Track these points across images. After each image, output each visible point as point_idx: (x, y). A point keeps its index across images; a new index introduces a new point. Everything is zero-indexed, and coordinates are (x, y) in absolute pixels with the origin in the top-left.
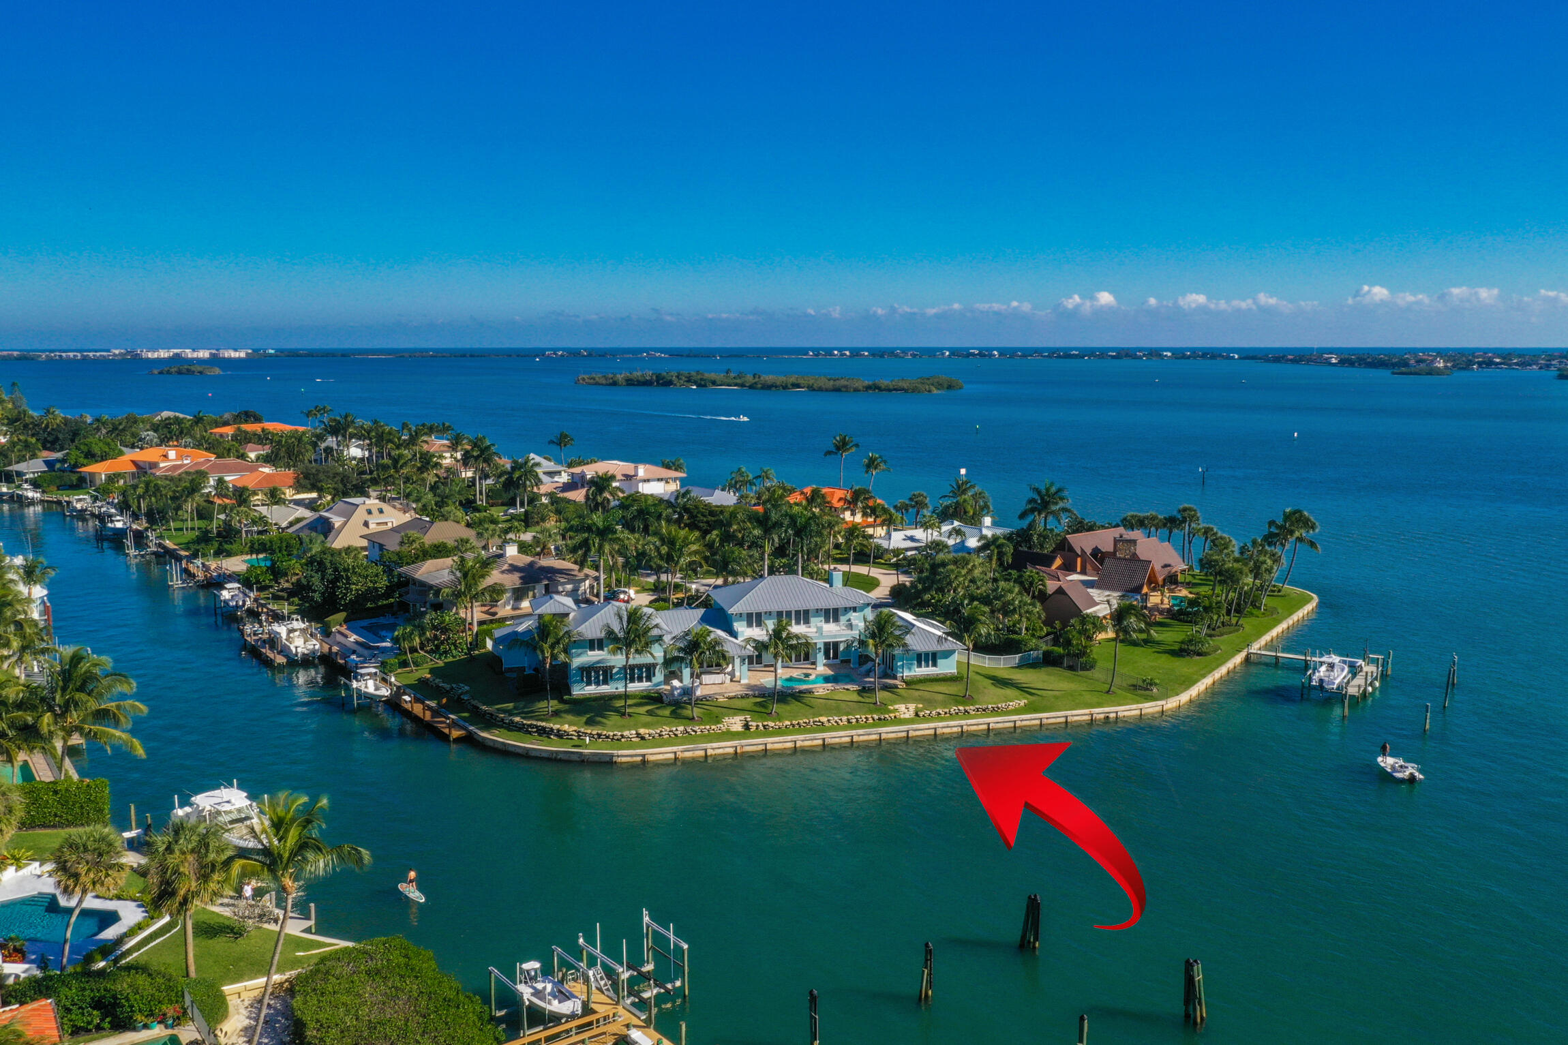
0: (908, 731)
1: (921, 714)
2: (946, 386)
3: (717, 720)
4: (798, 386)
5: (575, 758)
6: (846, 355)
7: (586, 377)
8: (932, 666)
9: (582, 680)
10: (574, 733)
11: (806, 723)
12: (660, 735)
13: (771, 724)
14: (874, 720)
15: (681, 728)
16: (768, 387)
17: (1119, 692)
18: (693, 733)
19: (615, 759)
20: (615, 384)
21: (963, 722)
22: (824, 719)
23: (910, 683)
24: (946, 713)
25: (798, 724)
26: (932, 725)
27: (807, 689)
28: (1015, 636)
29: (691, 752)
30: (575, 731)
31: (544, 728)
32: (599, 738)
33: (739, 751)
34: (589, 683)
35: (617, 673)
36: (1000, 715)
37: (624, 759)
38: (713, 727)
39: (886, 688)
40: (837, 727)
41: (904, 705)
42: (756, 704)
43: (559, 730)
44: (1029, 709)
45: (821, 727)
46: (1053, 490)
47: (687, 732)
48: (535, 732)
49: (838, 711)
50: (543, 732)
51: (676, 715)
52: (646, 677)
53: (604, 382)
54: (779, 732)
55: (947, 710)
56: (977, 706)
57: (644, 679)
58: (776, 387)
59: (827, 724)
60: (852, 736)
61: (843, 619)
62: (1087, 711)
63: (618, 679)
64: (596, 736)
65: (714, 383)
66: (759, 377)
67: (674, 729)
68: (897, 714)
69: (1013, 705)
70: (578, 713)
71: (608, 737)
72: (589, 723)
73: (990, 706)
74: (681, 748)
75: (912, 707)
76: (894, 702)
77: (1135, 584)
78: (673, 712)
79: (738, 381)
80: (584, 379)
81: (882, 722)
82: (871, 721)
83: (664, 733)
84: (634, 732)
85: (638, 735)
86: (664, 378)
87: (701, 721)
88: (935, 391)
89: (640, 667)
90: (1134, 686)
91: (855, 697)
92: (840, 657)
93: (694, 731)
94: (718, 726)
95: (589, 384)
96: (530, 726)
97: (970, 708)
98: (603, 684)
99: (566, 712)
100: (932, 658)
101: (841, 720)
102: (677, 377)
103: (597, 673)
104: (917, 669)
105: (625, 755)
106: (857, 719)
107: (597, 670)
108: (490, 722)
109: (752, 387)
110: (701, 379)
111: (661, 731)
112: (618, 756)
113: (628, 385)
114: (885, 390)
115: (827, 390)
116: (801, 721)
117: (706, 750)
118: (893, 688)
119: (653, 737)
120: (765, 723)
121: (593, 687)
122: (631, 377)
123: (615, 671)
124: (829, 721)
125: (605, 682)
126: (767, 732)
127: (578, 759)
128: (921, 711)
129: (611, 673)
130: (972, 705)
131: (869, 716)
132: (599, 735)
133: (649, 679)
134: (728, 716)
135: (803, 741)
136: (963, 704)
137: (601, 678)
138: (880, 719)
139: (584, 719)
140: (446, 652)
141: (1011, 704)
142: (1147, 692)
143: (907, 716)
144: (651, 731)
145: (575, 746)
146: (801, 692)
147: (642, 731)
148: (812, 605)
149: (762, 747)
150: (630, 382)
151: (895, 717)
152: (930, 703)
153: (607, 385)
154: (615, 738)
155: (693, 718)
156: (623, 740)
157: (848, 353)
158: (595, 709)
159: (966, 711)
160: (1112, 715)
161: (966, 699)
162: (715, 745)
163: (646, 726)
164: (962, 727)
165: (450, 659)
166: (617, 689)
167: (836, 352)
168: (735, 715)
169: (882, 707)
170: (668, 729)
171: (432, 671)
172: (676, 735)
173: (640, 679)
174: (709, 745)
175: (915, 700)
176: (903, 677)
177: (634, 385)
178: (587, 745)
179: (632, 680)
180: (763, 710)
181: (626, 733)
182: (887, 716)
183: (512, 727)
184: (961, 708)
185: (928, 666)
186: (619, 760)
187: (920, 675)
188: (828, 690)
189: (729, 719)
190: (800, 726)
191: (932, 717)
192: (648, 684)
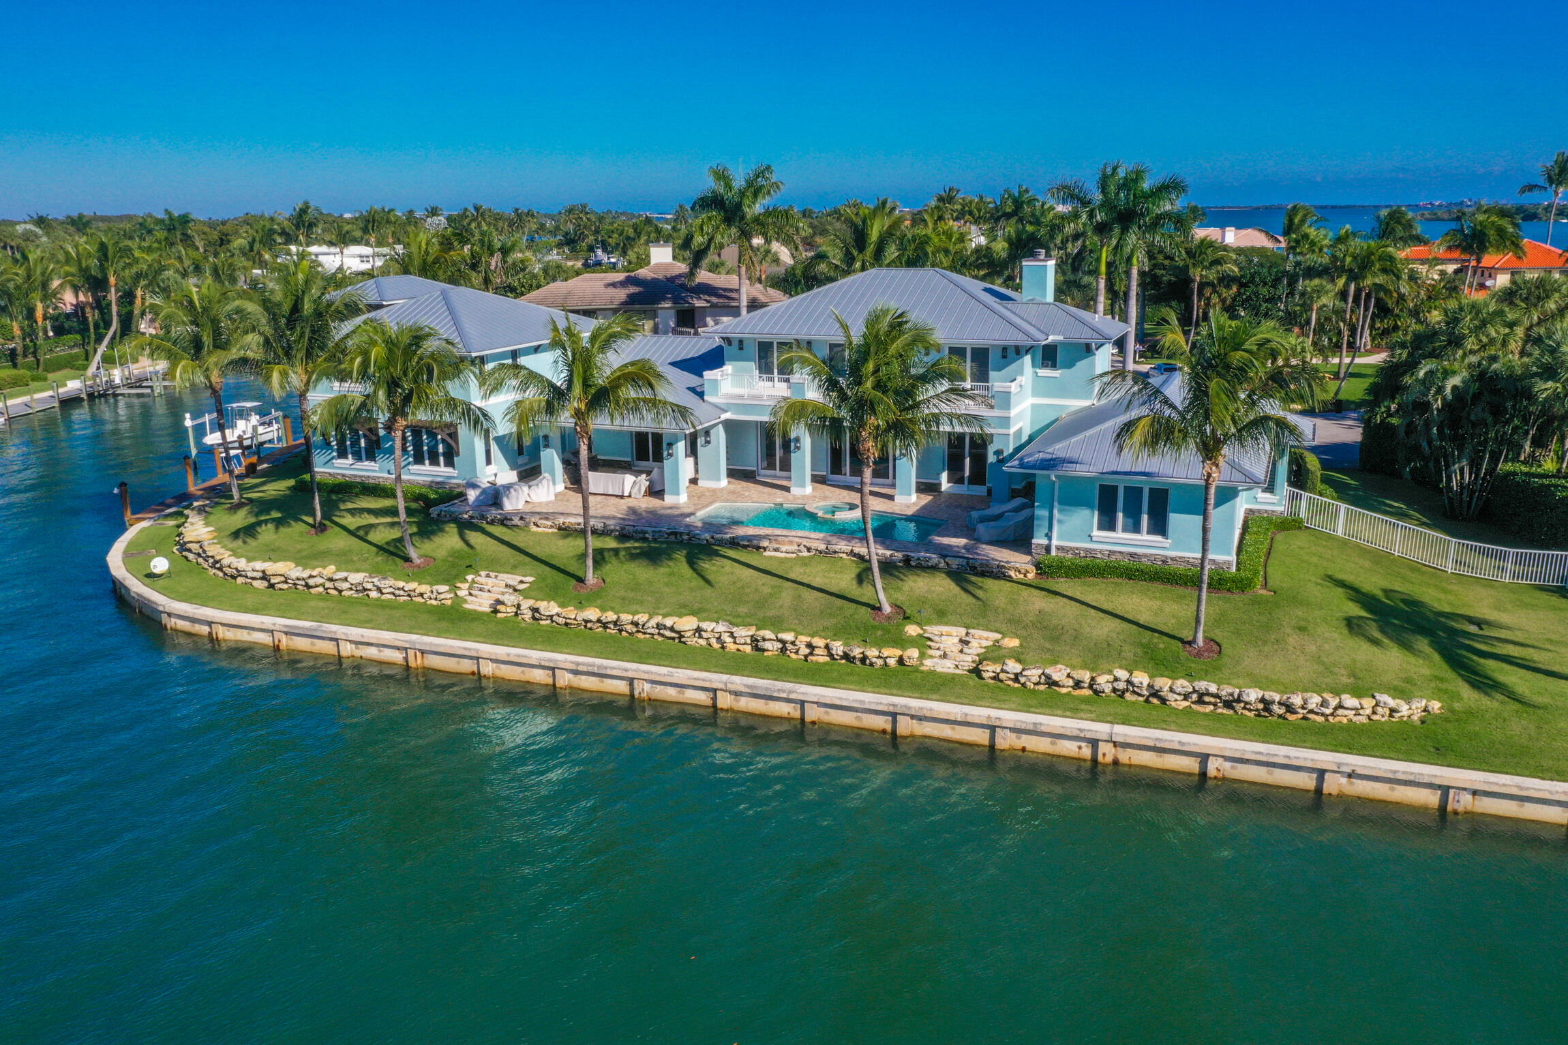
1: (989, 669)
3: (459, 574)
9: (329, 443)
11: (636, 624)
12: (307, 585)
13: (557, 610)
15: (358, 578)
18: (374, 594)
19: (165, 619)
21: (1100, 729)
22: (687, 624)
23: (1052, 569)
24: (1078, 684)
25: (616, 622)
27: (750, 538)
32: (213, 566)
37: (182, 625)
38: (424, 588)
41: (964, 631)
44: (1431, 739)
45: (666, 646)
47: (364, 589)
52: (444, 455)
55: (1086, 676)
56: (1202, 685)
59: (693, 641)
63: (388, 451)
64: (211, 561)
67: (342, 576)
68: (913, 653)
69: (1368, 708)
73: (1253, 695)
75: (982, 639)
76: (948, 617)
82: (821, 657)
83: (316, 581)
85: (267, 575)
87: (421, 570)
89: (430, 429)
91: (847, 580)
93: (379, 590)
94: (436, 588)
97: (1174, 687)
98: (366, 459)
100: (1152, 505)
101: (732, 635)
103: (355, 430)
104: (1096, 533)
106: (783, 642)
107: (354, 423)
116: (626, 618)
118: (983, 574)
120: (544, 606)
121: (350, 460)
124: (697, 631)
128: (995, 660)
130: (1190, 676)
131: (819, 642)
133: (449, 460)
134: (495, 568)
135: (576, 672)
136: (1158, 664)
138: (846, 656)
141: (1350, 701)
143: (946, 667)
147: (279, 566)
151: (901, 661)
152: (1054, 640)
154: (228, 571)
155: (409, 560)
156: (239, 580)
159: (1155, 694)
161: (1188, 650)
164: (1094, 743)
166: (389, 472)
169: (892, 623)
173: (433, 459)
175: (1020, 624)
176: (1048, 549)
182: (872, 653)
184: (1145, 678)
185: (1136, 529)
186: (171, 621)
187: (1101, 552)
188: (809, 550)
189: (488, 576)
190: (620, 631)
191: (1024, 685)
192: (449, 471)
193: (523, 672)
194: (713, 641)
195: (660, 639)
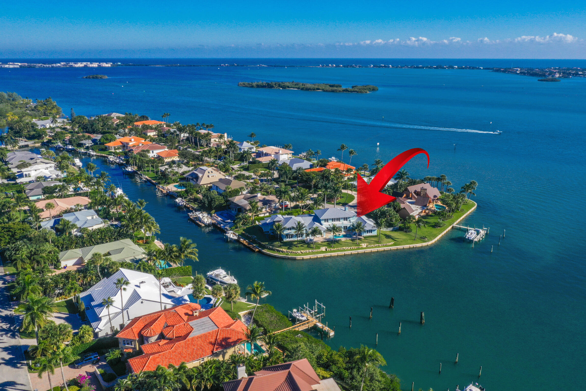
0: (365, 251)
1: (368, 246)
2: (372, 89)
3: (319, 248)
4: (319, 89)
5: (287, 258)
6: (333, 66)
7: (242, 83)
8: (371, 233)
11: (340, 249)
13: (332, 249)
16: (308, 89)
17: (417, 239)
19: (296, 258)
20: (252, 87)
21: (378, 249)
22: (344, 248)
23: (365, 237)
24: (374, 246)
25: (338, 249)
26: (371, 249)
27: (340, 239)
28: (392, 222)
30: (286, 251)
31: (278, 250)
33: (325, 256)
34: (287, 238)
36: (387, 247)
38: (318, 250)
39: (359, 239)
40: (348, 250)
41: (364, 244)
42: (327, 244)
43: (282, 251)
44: (395, 245)
45: (344, 250)
46: (405, 172)
47: (312, 251)
49: (348, 246)
50: (278, 251)
53: (249, 86)
54: (334, 251)
56: (382, 244)
58: (311, 89)
60: (351, 252)
61: (348, 220)
62: (409, 245)
63: (294, 237)
65: (288, 87)
66: (305, 85)
67: (309, 251)
69: (390, 244)
70: (286, 246)
71: (294, 253)
72: (289, 248)
73: (385, 244)
74: (311, 255)
76: (361, 243)
77: (425, 204)
78: (308, 246)
79: (297, 86)
80: (241, 84)
81: (358, 249)
82: (356, 248)
85: (301, 252)
86: (270, 85)
87: (316, 249)
88: (368, 92)
89: (300, 234)
90: (421, 237)
91: (351, 242)
92: (348, 230)
93: (314, 251)
94: (320, 250)
95: (243, 86)
96: (274, 249)
97: (380, 245)
99: (282, 246)
100: (371, 231)
101: (349, 248)
102: (275, 84)
104: (367, 234)
105: (298, 257)
106: (352, 248)
107: (289, 235)
108: (264, 247)
109: (302, 89)
110: (284, 86)
111: (306, 251)
113: (257, 87)
114: (350, 92)
115: (329, 91)
117: (317, 256)
118: (361, 239)
119: (304, 253)
121: (289, 239)
122: (258, 84)
123: (294, 235)
124: (346, 248)
125: (291, 238)
126: (331, 251)
132: (292, 252)
133: (302, 237)
134: (322, 247)
135: (340, 254)
139: (287, 247)
140: (246, 225)
142: (424, 240)
143: (364, 247)
145: (286, 255)
146: (338, 240)
148: (341, 217)
149: (330, 255)
150: (258, 86)
151: (362, 247)
152: (370, 243)
153: (250, 87)
154: (296, 253)
155: (313, 248)
157: (334, 65)
158: (290, 245)
160: (415, 246)
161: (378, 242)
162: (319, 255)
163: (303, 250)
165: (247, 227)
166: (294, 239)
167: (330, 65)
169: (358, 245)
171: (244, 230)
173: (300, 237)
175: (366, 243)
176: (363, 236)
177: (259, 87)
178: (289, 255)
179: (298, 237)
180: (330, 245)
181: (298, 252)
182: (359, 247)
183: (270, 249)
184: (378, 245)
188: (345, 240)
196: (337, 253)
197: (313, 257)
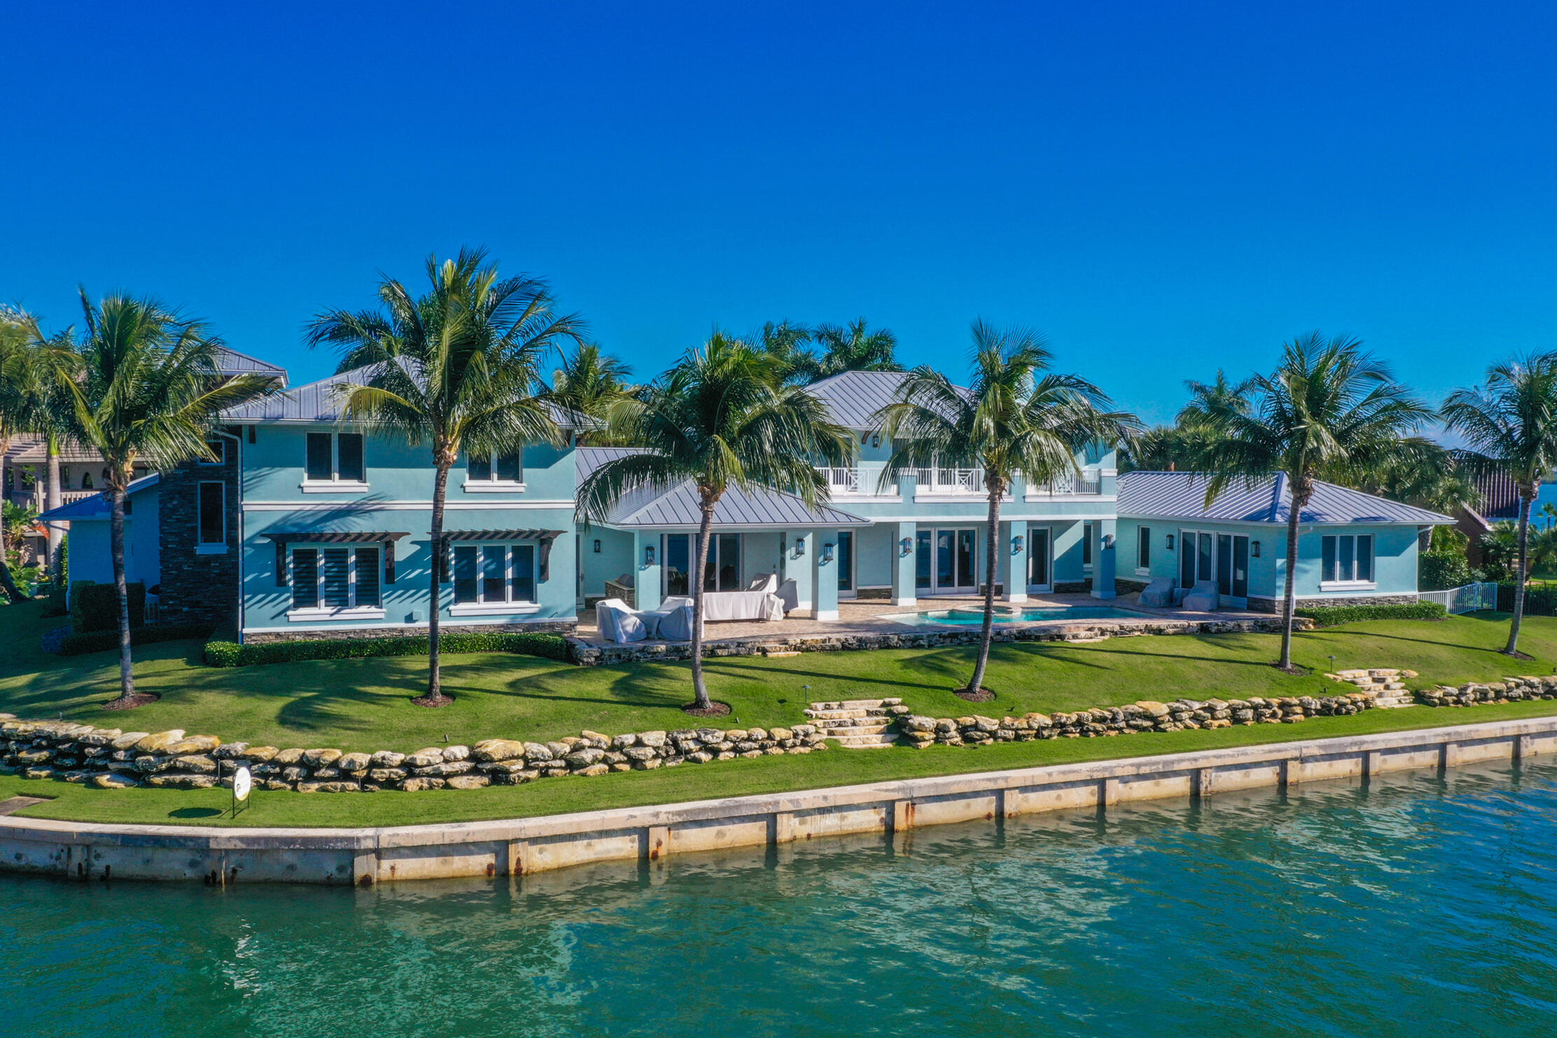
0: (1443, 747)
1: (1432, 696)
3: (789, 711)
5: (174, 865)
8: (1360, 577)
9: (281, 583)
10: (201, 761)
11: (1102, 720)
12: (571, 765)
13: (986, 723)
14: (1307, 712)
15: (655, 738)
18: (705, 757)
19: (362, 867)
23: (1330, 617)
25: (1079, 723)
29: (713, 830)
30: (208, 752)
31: (80, 745)
32: (309, 778)
33: (901, 822)
34: (306, 597)
35: (412, 562)
37: (409, 867)
38: (780, 733)
41: (1364, 673)
42: (901, 665)
43: (135, 751)
47: (679, 752)
48: (39, 765)
50: (79, 761)
51: (629, 694)
52: (515, 582)
54: (1025, 748)
57: (509, 589)
59: (1169, 726)
60: (1283, 764)
63: (415, 585)
64: (294, 772)
67: (630, 739)
68: (1363, 695)
70: (248, 691)
71: (346, 774)
72: (279, 720)
74: (667, 811)
75: (1389, 674)
76: (1327, 664)
83: (587, 755)
84: (462, 751)
85: (477, 761)
87: (729, 712)
89: (494, 541)
91: (1198, 648)
92: (1053, 579)
93: (706, 747)
94: (799, 728)
96: (27, 741)
98: (359, 603)
100: (1359, 551)
101: (1211, 709)
103: (337, 558)
104: (1322, 585)
105: (412, 845)
111: (577, 748)
112: (379, 853)
117: (772, 819)
119: (544, 773)
120: (969, 721)
121: (323, 610)
123: (402, 551)
124: (1173, 713)
125: (368, 595)
126: (974, 748)
127: (190, 873)
128: (1425, 687)
129: (390, 559)
131: (1288, 699)
132: (309, 768)
133: (525, 590)
134: (820, 699)
137: (353, 577)
143: (1393, 701)
144: (535, 748)
145: (184, 812)
147: (495, 747)
149: (983, 807)
151: (1361, 703)
154: (378, 774)
155: (698, 704)
156: (412, 785)
162: (809, 798)
166: (409, 619)
168: (844, 695)
169: (1303, 679)
170: (605, 740)
172: (635, 763)
173: (494, 590)
174: (785, 799)
175: (1380, 659)
178: (236, 807)
179: (465, 592)
180: (937, 679)
181: (426, 756)
182: (1342, 701)
184: (1535, 680)
185: (1347, 576)
186: (384, 869)
187: (1328, 601)
188: (1103, 632)
189: (827, 707)
190: (1084, 733)
191: (1466, 705)
192: (525, 606)
193: (1059, 797)
194: (1189, 722)
195: (1134, 732)
196: (1084, 769)
197: (698, 839)
